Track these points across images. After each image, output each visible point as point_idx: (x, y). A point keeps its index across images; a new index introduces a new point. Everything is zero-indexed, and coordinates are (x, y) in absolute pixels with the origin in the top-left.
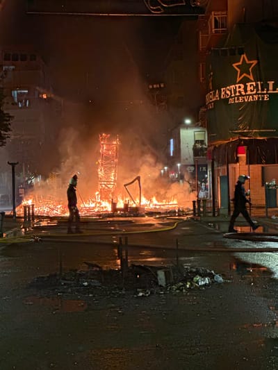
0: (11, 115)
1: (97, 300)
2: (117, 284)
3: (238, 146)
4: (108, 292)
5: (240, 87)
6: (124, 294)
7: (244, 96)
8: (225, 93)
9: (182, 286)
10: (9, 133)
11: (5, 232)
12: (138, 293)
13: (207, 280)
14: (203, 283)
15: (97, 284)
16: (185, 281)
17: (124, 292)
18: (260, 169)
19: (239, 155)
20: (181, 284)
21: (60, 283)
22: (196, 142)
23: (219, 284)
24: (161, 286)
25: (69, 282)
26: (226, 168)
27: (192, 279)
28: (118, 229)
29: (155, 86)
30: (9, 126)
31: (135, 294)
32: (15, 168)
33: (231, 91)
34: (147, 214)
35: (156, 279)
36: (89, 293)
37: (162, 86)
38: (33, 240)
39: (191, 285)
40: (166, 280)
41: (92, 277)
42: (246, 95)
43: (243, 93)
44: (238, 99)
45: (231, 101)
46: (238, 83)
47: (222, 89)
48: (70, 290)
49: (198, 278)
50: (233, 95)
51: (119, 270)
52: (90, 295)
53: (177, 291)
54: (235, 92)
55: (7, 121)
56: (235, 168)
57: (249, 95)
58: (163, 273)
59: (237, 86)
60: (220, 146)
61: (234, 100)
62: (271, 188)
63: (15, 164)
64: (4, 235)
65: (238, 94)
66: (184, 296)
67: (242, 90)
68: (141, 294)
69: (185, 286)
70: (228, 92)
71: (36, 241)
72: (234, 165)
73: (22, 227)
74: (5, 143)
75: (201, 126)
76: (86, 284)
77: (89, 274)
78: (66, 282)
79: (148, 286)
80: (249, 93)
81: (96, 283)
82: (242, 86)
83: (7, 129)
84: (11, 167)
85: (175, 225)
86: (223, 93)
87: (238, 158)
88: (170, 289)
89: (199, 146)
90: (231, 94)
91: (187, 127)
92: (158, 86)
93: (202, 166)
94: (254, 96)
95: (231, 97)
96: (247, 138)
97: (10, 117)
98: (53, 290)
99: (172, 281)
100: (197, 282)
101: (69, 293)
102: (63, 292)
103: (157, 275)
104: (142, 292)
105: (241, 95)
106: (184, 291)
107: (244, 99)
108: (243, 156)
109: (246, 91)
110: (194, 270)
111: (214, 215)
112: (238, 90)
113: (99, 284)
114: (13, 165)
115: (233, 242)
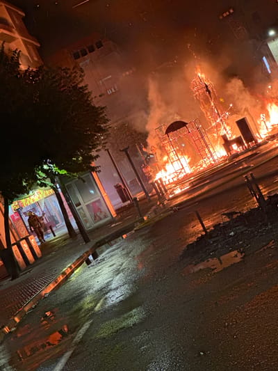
1: (247, 245)
2: (261, 222)
4: (256, 233)
6: (271, 229)
10: (109, 123)
11: (144, 215)
15: (243, 230)
17: (270, 227)
21: (209, 243)
25: (217, 238)
28: (246, 166)
29: (225, 15)
30: (106, 117)
32: (129, 153)
36: (238, 241)
37: (231, 11)
38: (172, 212)
41: (237, 225)
48: (220, 246)
51: (259, 207)
52: (240, 243)
55: (101, 113)
63: (127, 149)
64: (145, 218)
71: (175, 211)
73: (158, 203)
74: (109, 134)
76: (232, 234)
77: (231, 224)
78: (213, 240)
81: (241, 229)
83: (106, 121)
84: (124, 153)
91: (273, 39)
92: (228, 13)
97: (102, 109)
98: (205, 252)
101: (220, 248)
102: (214, 251)
113: (245, 228)
114: (125, 150)
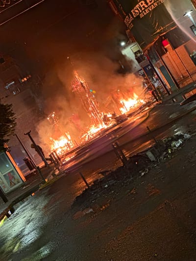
0: (9, 104)
1: (117, 193)
2: (125, 176)
3: (162, 41)
4: (122, 184)
5: (142, 4)
6: (133, 180)
7: (147, 8)
8: (135, 13)
9: (166, 154)
10: (14, 116)
11: (46, 178)
12: (141, 174)
13: (180, 141)
14: (178, 144)
16: (166, 150)
17: (132, 178)
18: (183, 48)
19: (165, 47)
20: (165, 153)
21: (91, 194)
22: (135, 53)
23: (189, 140)
24: (153, 161)
25: (96, 190)
26: (161, 60)
27: (171, 146)
28: (114, 137)
30: (12, 112)
31: (139, 176)
32: (31, 135)
33: (138, 9)
34: (128, 117)
35: (148, 158)
36: (111, 191)
38: (64, 174)
39: (172, 150)
40: (154, 156)
41: (109, 179)
42: (149, 7)
43: (146, 6)
44: (145, 12)
45: (142, 16)
46: (140, 2)
47: (132, 11)
48: (98, 196)
49: (174, 143)
50: (141, 11)
51: (123, 166)
52: (112, 192)
53: (165, 159)
54: (141, 9)
55: (9, 109)
56: (167, 56)
57: (151, 5)
58: (150, 152)
59: (140, 4)
60: (151, 48)
61: (143, 13)
62: (195, 57)
63: (30, 132)
64: (46, 180)
65: (143, 9)
66: (170, 160)
67: (144, 4)
68: (143, 174)
69: (168, 153)
70: (137, 11)
71: (66, 173)
72: (166, 55)
73: (55, 169)
74: (16, 123)
75: (132, 42)
76: (107, 186)
77: (105, 179)
78: (94, 191)
79: (145, 166)
80: (149, 4)
81: (112, 182)
82: (143, 2)
83: (12, 114)
84: (27, 136)
85: (148, 114)
86: (134, 14)
87: (166, 49)
88: (160, 160)
89: (139, 55)
90: (139, 11)
91: (124, 47)
93: (147, 66)
94: (154, 4)
95: (140, 13)
96: (165, 33)
98: (89, 201)
99: (158, 154)
100: (175, 146)
101: (99, 197)
102: (95, 199)
103: (147, 155)
104: (143, 172)
105: (146, 8)
106: (169, 156)
107: (149, 10)
108: (168, 46)
109: (147, 4)
110: (170, 139)
111: (169, 94)
112: (142, 6)
113: (115, 182)
114: (28, 134)
115: (188, 105)
